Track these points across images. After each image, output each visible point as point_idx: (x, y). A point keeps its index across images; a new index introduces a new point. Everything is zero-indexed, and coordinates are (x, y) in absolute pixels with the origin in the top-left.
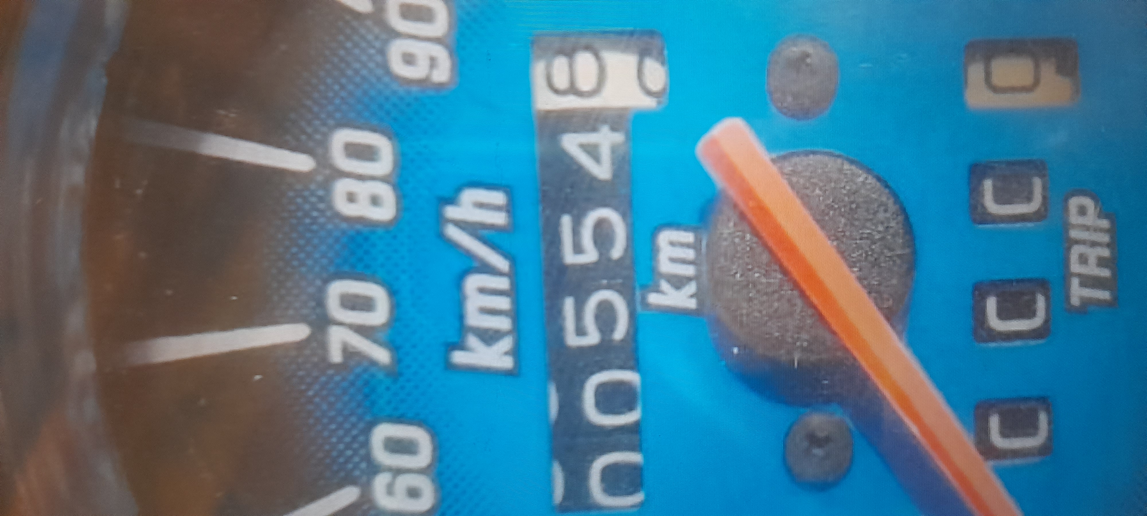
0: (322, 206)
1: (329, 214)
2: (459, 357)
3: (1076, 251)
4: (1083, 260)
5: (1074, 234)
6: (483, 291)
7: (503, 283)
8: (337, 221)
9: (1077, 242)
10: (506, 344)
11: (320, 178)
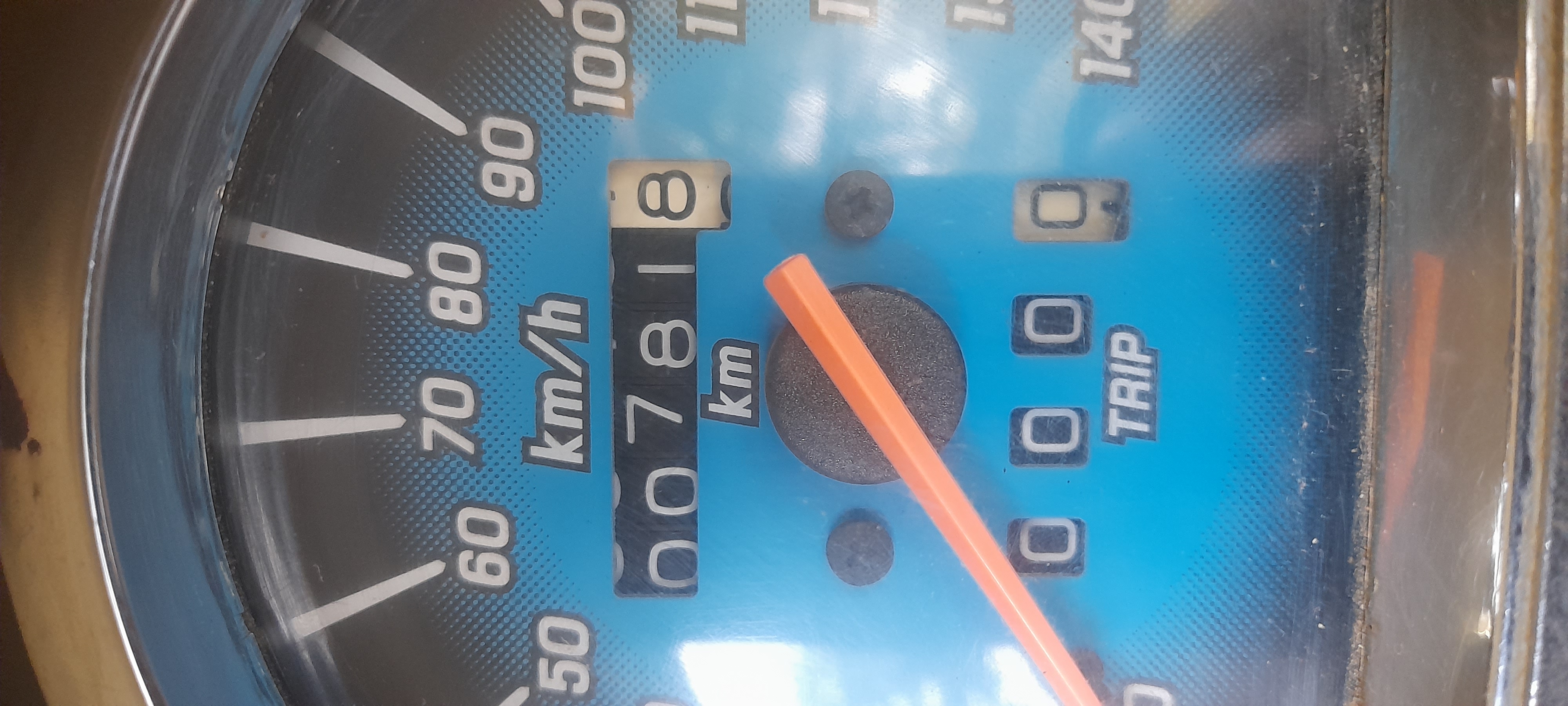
0: (418, 310)
1: (423, 317)
2: (536, 451)
3: (1116, 384)
4: (1123, 392)
5: (1116, 367)
6: (557, 393)
7: (576, 387)
8: (430, 324)
9: (1121, 375)
10: (578, 442)
11: (417, 285)
